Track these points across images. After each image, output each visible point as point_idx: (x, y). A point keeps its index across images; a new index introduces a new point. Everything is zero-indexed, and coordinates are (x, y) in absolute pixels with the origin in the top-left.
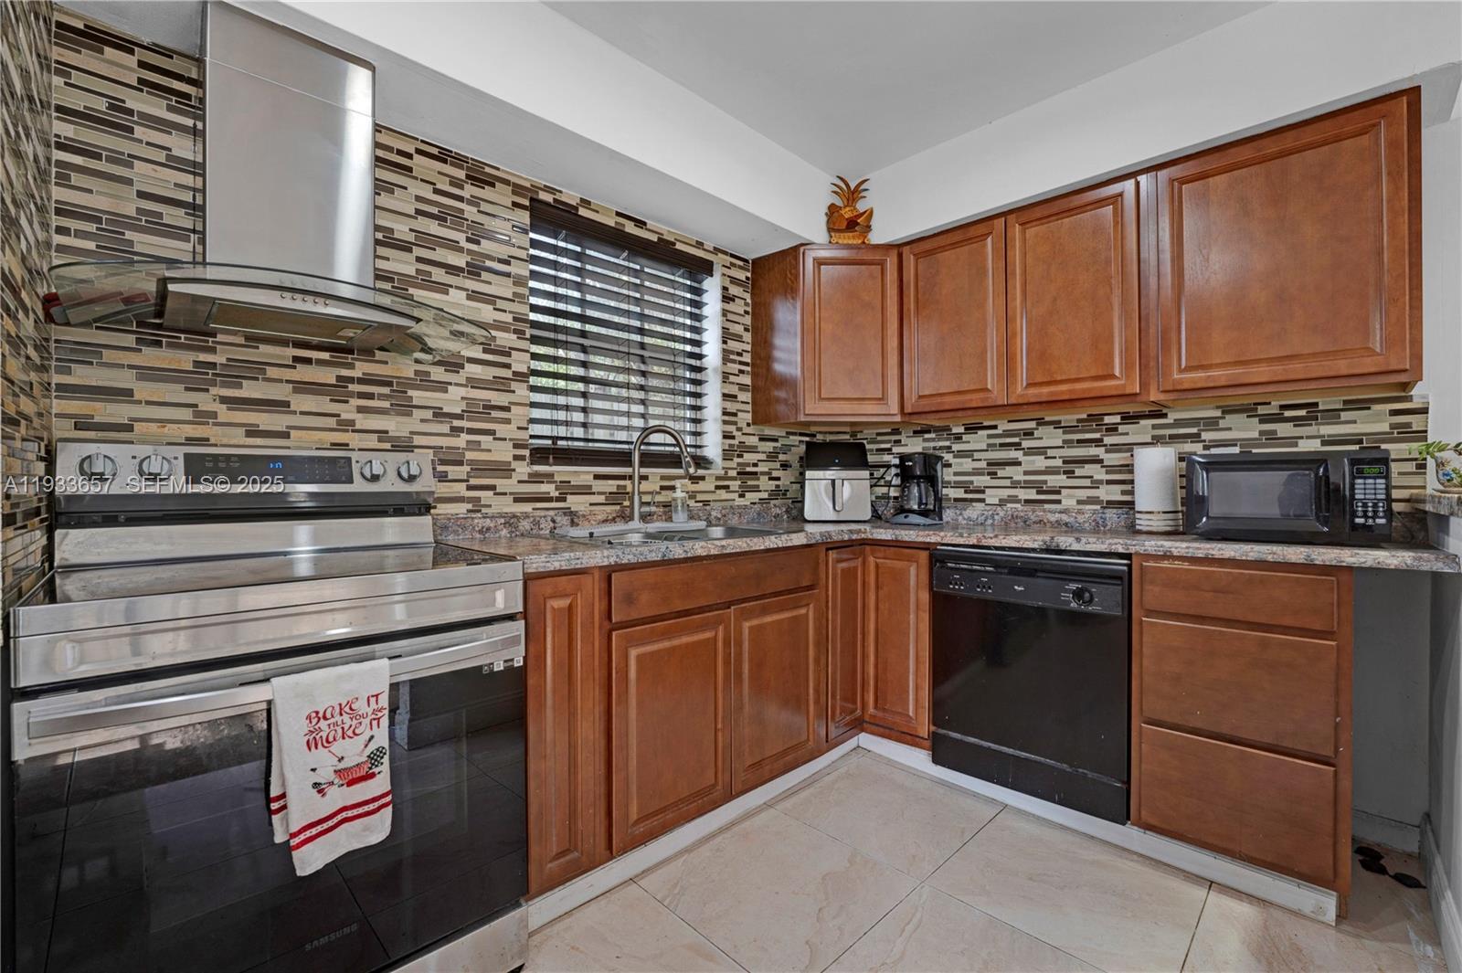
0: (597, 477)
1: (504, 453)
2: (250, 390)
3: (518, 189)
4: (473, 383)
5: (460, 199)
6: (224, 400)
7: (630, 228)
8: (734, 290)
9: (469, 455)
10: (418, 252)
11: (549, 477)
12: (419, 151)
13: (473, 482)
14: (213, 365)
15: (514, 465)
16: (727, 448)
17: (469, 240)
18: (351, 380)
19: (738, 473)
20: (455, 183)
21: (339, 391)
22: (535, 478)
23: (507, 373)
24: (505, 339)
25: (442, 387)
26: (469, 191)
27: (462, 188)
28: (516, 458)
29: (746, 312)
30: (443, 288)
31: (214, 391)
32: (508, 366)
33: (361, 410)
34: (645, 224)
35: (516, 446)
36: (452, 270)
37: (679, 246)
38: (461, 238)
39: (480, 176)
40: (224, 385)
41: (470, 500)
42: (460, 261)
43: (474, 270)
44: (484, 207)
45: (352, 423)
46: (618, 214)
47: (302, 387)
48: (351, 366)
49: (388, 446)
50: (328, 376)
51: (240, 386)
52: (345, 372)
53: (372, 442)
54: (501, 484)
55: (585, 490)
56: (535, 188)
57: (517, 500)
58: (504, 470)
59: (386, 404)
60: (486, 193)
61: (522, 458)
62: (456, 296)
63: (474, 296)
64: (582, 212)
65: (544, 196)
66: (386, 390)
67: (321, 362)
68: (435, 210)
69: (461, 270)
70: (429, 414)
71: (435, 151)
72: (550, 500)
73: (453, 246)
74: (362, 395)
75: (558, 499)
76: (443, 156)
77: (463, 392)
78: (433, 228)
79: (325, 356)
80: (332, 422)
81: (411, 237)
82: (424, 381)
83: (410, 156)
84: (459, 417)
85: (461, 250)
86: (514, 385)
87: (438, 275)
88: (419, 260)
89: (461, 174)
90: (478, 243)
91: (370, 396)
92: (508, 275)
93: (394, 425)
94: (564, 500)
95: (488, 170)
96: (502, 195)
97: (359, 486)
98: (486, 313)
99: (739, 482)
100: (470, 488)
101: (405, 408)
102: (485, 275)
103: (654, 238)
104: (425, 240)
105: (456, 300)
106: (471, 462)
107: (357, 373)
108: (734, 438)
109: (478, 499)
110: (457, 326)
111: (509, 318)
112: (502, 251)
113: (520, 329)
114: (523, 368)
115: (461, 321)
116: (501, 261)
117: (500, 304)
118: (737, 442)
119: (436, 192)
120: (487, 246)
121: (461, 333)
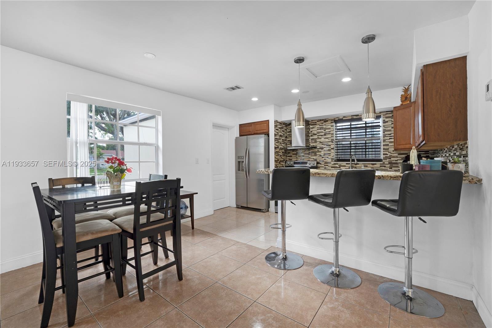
0: (346, 164)
1: (329, 160)
3: (332, 120)
4: (325, 151)
5: (323, 125)
7: (355, 117)
8: (387, 120)
9: (324, 161)
10: (317, 135)
11: (337, 164)
12: (317, 121)
13: (325, 164)
16: (385, 157)
17: (324, 131)
18: (310, 152)
19: (389, 163)
21: (309, 154)
22: (335, 164)
23: (330, 148)
24: (330, 143)
25: (320, 152)
26: (324, 123)
27: (323, 124)
28: (332, 161)
29: (393, 124)
30: (321, 138)
33: (311, 156)
34: (358, 115)
35: (332, 159)
36: (322, 135)
38: (323, 131)
39: (326, 121)
41: (324, 167)
42: (323, 134)
43: (325, 135)
44: (326, 125)
45: (310, 157)
46: (352, 116)
48: (310, 151)
49: (314, 160)
50: (308, 152)
52: (309, 152)
55: (345, 166)
56: (335, 118)
57: (332, 167)
58: (330, 163)
59: (314, 155)
60: (327, 123)
61: (333, 161)
62: (323, 139)
63: (325, 138)
64: (344, 119)
65: (336, 119)
66: (314, 153)
68: (319, 128)
70: (319, 156)
71: (319, 120)
72: (337, 167)
73: (322, 132)
74: (311, 154)
75: (339, 167)
76: (320, 120)
77: (323, 152)
78: (319, 131)
80: (308, 158)
81: (317, 133)
82: (319, 152)
83: (316, 122)
84: (323, 156)
85: (323, 132)
86: (331, 150)
87: (320, 137)
88: (318, 136)
89: (323, 122)
90: (325, 131)
91: (312, 154)
92: (330, 134)
93: (314, 157)
94: (340, 168)
95: (327, 119)
96: (329, 122)
98: (327, 140)
99: (390, 165)
100: (324, 165)
101: (316, 155)
102: (326, 135)
104: (318, 133)
105: (322, 140)
107: (311, 152)
108: (387, 154)
109: (326, 167)
110: (323, 143)
111: (330, 140)
112: (329, 130)
113: (332, 141)
114: (333, 147)
115: (323, 142)
116: (329, 132)
117: (329, 138)
118: (388, 155)
119: (320, 126)
120: (327, 131)
121: (323, 144)
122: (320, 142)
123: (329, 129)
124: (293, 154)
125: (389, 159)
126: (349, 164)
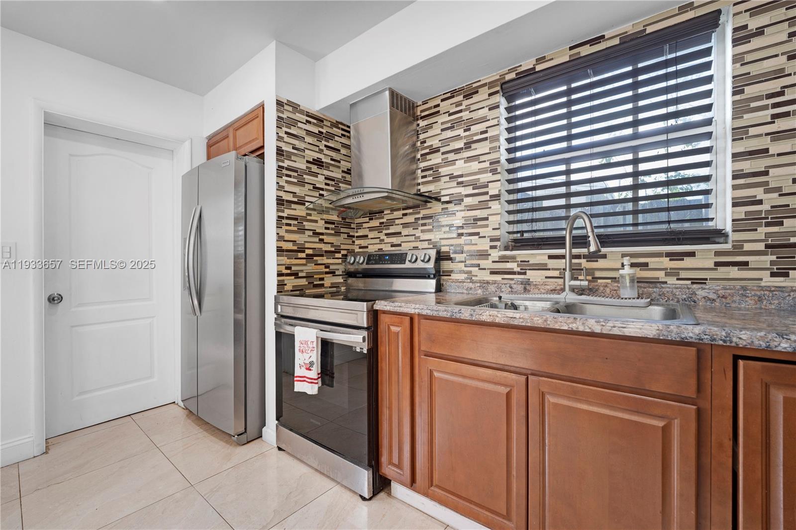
0: (551, 257)
1: (484, 245)
2: (392, 230)
3: (491, 85)
4: (471, 208)
5: (461, 111)
9: (466, 248)
10: (442, 150)
11: (513, 259)
12: (442, 100)
13: (468, 262)
14: (384, 223)
15: (491, 251)
16: (744, 216)
17: (465, 131)
18: (419, 219)
19: (768, 246)
20: (459, 104)
22: (503, 259)
23: (487, 198)
24: (485, 178)
25: (453, 213)
26: (465, 104)
27: (461, 105)
28: (492, 247)
30: (453, 163)
32: (487, 193)
33: (422, 231)
35: (492, 240)
36: (457, 151)
37: (651, 29)
38: (461, 132)
39: (471, 92)
41: (466, 272)
42: (460, 144)
43: (468, 146)
45: (419, 237)
46: (572, 48)
47: (405, 225)
48: (419, 213)
50: (412, 219)
51: (389, 229)
52: (417, 216)
53: (425, 245)
54: (484, 263)
55: (543, 267)
56: (503, 76)
57: (492, 273)
58: (484, 255)
60: (476, 98)
61: (496, 247)
62: (460, 164)
63: (469, 159)
64: (539, 67)
65: (509, 76)
66: (431, 220)
67: (410, 214)
68: (449, 125)
69: (462, 149)
70: (448, 229)
71: (449, 95)
72: (514, 273)
73: (458, 138)
74: (422, 225)
75: (519, 273)
76: (453, 94)
77: (463, 214)
78: (449, 134)
79: (411, 211)
80: (413, 238)
81: (440, 144)
82: (446, 213)
83: (438, 105)
84: (462, 227)
85: (461, 138)
86: (490, 204)
87: (451, 157)
88: (443, 154)
89: (461, 98)
90: (469, 130)
91: (426, 224)
92: (486, 139)
93: (434, 236)
94: (525, 274)
95: (474, 85)
96: (484, 93)
97: (407, 265)
98: (475, 166)
99: (773, 259)
100: (466, 265)
101: (437, 227)
102: (474, 146)
103: (616, 41)
104: (446, 142)
105: (460, 167)
106: (468, 251)
107: (420, 216)
108: (760, 202)
109: (471, 272)
110: (460, 180)
111: (487, 164)
112: (482, 127)
113: (494, 167)
114: (496, 192)
115: (461, 176)
116: (482, 133)
117: (482, 158)
118: (765, 207)
119: (450, 115)
120: (475, 129)
121: (462, 183)
122: (452, 177)
123: (484, 120)
124: (372, 229)
125: (768, 225)
126: (563, 257)
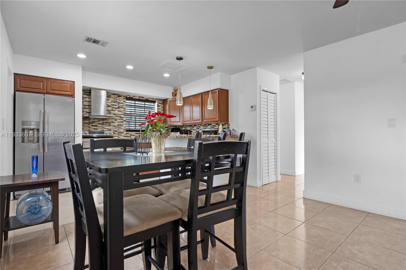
0: (136, 134)
1: (122, 131)
2: (94, 124)
3: (124, 96)
4: (118, 122)
5: (117, 99)
6: (91, 126)
7: (141, 98)
8: (159, 105)
9: (118, 131)
10: (112, 107)
11: (129, 134)
12: (112, 95)
13: (118, 134)
14: (90, 122)
15: (124, 132)
17: (118, 104)
18: (104, 123)
20: (116, 97)
21: (103, 124)
22: (127, 134)
23: (123, 120)
24: (123, 116)
25: (115, 123)
26: (118, 98)
27: (117, 98)
29: (162, 108)
30: (115, 111)
31: (90, 125)
32: (123, 119)
33: (105, 126)
34: (143, 97)
35: (124, 130)
37: (149, 100)
38: (117, 104)
39: (119, 96)
40: (91, 124)
41: (118, 136)
42: (117, 107)
43: (119, 108)
44: (120, 100)
45: (104, 127)
46: (139, 97)
47: (99, 124)
48: (104, 121)
49: (108, 130)
50: (102, 122)
51: (93, 124)
52: (103, 122)
53: (106, 130)
54: (122, 134)
56: (127, 96)
57: (124, 137)
58: (123, 133)
59: (108, 125)
60: (120, 98)
61: (125, 131)
63: (119, 111)
64: (133, 98)
65: (128, 97)
66: (108, 124)
67: (101, 121)
68: (114, 101)
69: (117, 108)
70: (113, 126)
71: (114, 94)
72: (129, 137)
74: (105, 124)
75: (130, 137)
76: (115, 94)
78: (114, 103)
79: (101, 120)
80: (102, 127)
81: (111, 105)
82: (112, 122)
83: (111, 95)
84: (117, 126)
85: (117, 106)
86: (124, 122)
87: (114, 109)
88: (112, 108)
89: (117, 96)
90: (119, 104)
91: (106, 124)
92: (123, 108)
93: (108, 127)
94: (131, 137)
95: (120, 95)
96: (122, 98)
97: (105, 135)
98: (120, 113)
100: (118, 135)
101: (110, 125)
102: (120, 108)
103: (145, 99)
104: (113, 105)
105: (116, 112)
106: (118, 132)
107: (105, 122)
109: (119, 136)
110: (116, 115)
111: (123, 113)
112: (122, 105)
113: (125, 114)
114: (125, 120)
115: (117, 114)
116: (122, 106)
117: (122, 112)
119: (114, 99)
120: (120, 105)
121: (117, 116)
122: (114, 114)
123: (122, 103)
126: (140, 134)
